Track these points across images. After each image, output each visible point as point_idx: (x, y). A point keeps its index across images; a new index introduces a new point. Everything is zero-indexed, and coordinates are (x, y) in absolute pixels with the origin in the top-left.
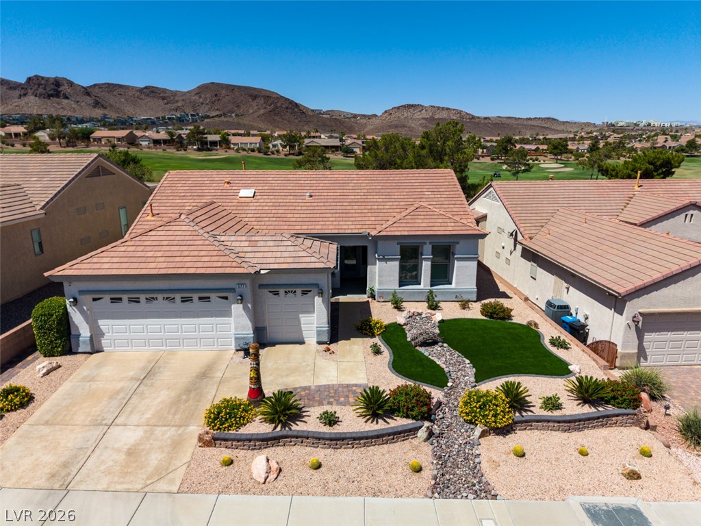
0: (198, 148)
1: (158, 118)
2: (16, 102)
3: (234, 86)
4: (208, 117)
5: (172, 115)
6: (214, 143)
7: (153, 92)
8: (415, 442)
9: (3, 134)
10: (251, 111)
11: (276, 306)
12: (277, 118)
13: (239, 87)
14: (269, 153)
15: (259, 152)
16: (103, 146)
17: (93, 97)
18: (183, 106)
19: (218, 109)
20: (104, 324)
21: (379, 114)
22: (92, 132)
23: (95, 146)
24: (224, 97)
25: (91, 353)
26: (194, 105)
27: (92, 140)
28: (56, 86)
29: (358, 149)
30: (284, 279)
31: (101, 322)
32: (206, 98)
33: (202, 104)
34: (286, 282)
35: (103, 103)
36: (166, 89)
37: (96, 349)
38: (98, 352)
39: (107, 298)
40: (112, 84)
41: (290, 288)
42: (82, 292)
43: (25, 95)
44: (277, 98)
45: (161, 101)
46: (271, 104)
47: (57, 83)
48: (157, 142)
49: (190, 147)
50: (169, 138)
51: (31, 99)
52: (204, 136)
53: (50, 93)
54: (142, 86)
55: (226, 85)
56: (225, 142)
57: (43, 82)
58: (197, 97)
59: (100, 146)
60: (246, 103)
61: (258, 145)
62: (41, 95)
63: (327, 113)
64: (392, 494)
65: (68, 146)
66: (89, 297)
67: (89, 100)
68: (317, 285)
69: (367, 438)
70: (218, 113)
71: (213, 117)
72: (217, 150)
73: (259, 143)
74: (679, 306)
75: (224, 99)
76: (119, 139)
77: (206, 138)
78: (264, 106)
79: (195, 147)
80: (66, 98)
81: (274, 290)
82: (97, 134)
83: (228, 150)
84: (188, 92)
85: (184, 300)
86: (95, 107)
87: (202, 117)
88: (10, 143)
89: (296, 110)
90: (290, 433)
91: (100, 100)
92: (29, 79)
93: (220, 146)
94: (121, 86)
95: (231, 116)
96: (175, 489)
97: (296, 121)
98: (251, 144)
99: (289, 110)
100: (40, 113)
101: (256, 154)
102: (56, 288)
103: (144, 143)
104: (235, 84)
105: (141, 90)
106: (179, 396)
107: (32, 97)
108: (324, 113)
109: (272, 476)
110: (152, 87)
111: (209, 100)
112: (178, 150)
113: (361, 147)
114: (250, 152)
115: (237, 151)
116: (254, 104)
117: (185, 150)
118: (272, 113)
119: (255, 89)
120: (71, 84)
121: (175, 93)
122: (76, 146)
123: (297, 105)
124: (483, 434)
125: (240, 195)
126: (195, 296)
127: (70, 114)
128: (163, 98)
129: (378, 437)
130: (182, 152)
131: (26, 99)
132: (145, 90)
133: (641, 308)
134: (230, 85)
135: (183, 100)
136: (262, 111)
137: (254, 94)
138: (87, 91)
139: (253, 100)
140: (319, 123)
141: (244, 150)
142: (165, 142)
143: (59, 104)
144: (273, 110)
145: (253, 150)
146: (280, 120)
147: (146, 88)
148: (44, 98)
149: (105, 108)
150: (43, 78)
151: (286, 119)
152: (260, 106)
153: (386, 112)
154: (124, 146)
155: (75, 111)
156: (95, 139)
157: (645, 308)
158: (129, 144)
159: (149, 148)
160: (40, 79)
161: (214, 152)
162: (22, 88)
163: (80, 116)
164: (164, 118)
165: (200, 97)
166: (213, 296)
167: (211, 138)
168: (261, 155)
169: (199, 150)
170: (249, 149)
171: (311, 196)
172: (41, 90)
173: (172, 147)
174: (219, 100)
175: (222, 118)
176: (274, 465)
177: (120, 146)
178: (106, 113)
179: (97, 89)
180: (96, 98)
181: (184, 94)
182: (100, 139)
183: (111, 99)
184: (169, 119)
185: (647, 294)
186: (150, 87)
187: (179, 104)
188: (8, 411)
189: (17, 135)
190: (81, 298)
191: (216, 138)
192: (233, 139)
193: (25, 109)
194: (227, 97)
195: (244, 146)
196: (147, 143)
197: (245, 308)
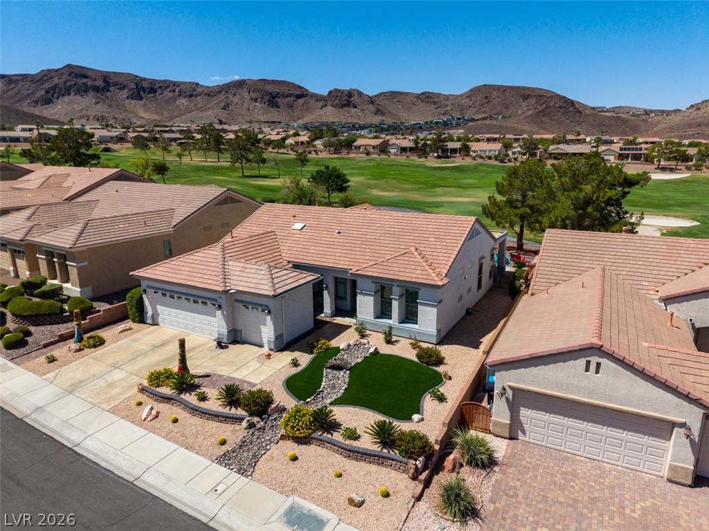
0: (438, 155)
1: (426, 123)
2: (319, 112)
3: (506, 86)
4: (473, 120)
5: (440, 119)
6: (454, 151)
7: (428, 97)
8: (238, 427)
9: (293, 143)
10: (520, 112)
11: (249, 316)
12: (545, 119)
13: (511, 88)
14: (506, 161)
15: (496, 160)
16: (361, 153)
17: (376, 105)
18: (451, 110)
19: (484, 112)
20: (159, 308)
21: (684, 109)
22: (355, 141)
23: (354, 153)
24: (494, 99)
25: (152, 325)
26: (462, 109)
27: (353, 148)
28: (349, 97)
29: (613, 157)
30: (248, 299)
31: (158, 307)
32: (476, 101)
33: (470, 107)
34: (250, 301)
35: (384, 110)
36: (440, 94)
37: (155, 324)
38: (157, 325)
39: (160, 292)
40: (395, 92)
41: (255, 306)
42: (148, 287)
43: (326, 106)
44: (551, 97)
45: (432, 106)
46: (543, 104)
47: (350, 94)
48: (404, 150)
49: (431, 154)
50: (414, 146)
51: (329, 109)
52: (445, 144)
53: (343, 103)
54: (420, 92)
55: (498, 86)
56: (465, 150)
57: (339, 94)
58: (467, 100)
59: (357, 153)
60: (516, 104)
61: (497, 153)
62: (336, 105)
63: (613, 110)
64: (195, 451)
65: (335, 153)
66: (153, 291)
67: (372, 108)
68: (267, 307)
69: (209, 414)
70: (484, 115)
71: (478, 120)
72: (455, 157)
73: (499, 150)
74: (552, 390)
75: (494, 101)
76: (374, 147)
77: (446, 146)
78: (535, 106)
79: (436, 155)
80: (355, 107)
81: (246, 305)
82: (359, 142)
83: (465, 158)
84: (460, 96)
85: (195, 302)
86: (375, 114)
87: (467, 120)
88: (296, 150)
89: (571, 109)
90: (177, 399)
91: (381, 108)
92: (330, 92)
93: (460, 153)
94: (401, 93)
95: (497, 119)
96: (107, 409)
97: (567, 121)
98: (490, 151)
99: (562, 110)
100: (333, 121)
101: (493, 162)
102: (137, 282)
103: (392, 151)
104: (508, 85)
105: (418, 96)
106: (160, 362)
107: (330, 107)
108: (608, 111)
109: (149, 419)
110: (429, 93)
111: (478, 102)
112: (420, 158)
113: (617, 155)
114: (486, 159)
115: (474, 158)
116: (524, 104)
117: (426, 158)
118: (541, 114)
119: (528, 88)
120: (360, 94)
121: (447, 97)
122: (341, 153)
123: (572, 103)
124: (283, 437)
125: (293, 227)
126: (200, 301)
127: (356, 121)
128: (435, 103)
129: (216, 416)
130: (423, 159)
131: (325, 109)
132: (421, 96)
133: (510, 381)
134: (503, 86)
135: (452, 104)
136: (530, 113)
137: (525, 94)
138: (371, 100)
139: (524, 100)
140: (596, 123)
141: (481, 157)
142: (411, 149)
143: (348, 112)
144: (544, 110)
145: (490, 158)
146: (549, 121)
147: (423, 94)
148: (339, 108)
149: (384, 115)
150: (340, 91)
151: (556, 120)
152: (530, 107)
153: (692, 106)
154: (376, 154)
155: (360, 118)
156: (355, 147)
157: (514, 382)
158: (380, 151)
159: (395, 155)
160: (338, 92)
161: (452, 159)
162: (324, 100)
163: (362, 123)
164: (431, 122)
165: (470, 100)
166: (209, 302)
167: (451, 145)
168: (497, 163)
169: (439, 157)
170: (486, 156)
171: (339, 233)
172: (337, 101)
173: (415, 154)
174: (489, 101)
175: (487, 122)
176: (154, 412)
177: (373, 153)
178: (384, 119)
179: (382, 97)
180: (378, 106)
181: (456, 97)
182: (358, 148)
183: (391, 106)
184: (436, 123)
185: (515, 369)
186: (426, 92)
187: (448, 108)
188: (87, 348)
189: (302, 143)
190: (148, 290)
191: (457, 145)
192: (474, 146)
193: (324, 117)
194: (497, 99)
195: (482, 154)
196: (395, 150)
197: (223, 314)
